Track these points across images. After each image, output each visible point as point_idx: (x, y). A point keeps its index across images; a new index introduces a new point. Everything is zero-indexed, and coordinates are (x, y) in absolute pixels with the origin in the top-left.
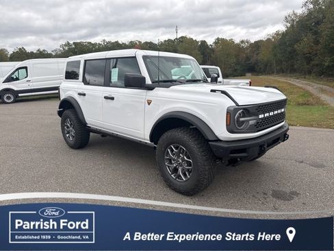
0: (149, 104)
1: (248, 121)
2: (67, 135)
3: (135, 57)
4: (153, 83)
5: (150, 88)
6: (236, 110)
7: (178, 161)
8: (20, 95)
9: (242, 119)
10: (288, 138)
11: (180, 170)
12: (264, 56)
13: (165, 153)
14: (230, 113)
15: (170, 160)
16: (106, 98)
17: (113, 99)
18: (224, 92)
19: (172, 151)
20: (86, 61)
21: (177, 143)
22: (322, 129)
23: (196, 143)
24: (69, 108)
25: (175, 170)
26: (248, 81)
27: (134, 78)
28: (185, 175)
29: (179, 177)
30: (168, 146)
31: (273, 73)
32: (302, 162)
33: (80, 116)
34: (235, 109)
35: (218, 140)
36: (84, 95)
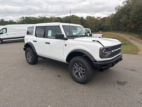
0: (66, 46)
1: (108, 53)
2: (28, 59)
3: (59, 26)
4: (67, 37)
5: (66, 39)
6: (103, 49)
7: (78, 70)
8: (3, 40)
9: (105, 53)
10: (122, 59)
11: (79, 73)
12: (107, 24)
13: (73, 66)
14: (101, 50)
15: (75, 70)
16: (46, 43)
17: (49, 43)
18: (98, 41)
19: (76, 65)
20: (36, 27)
21: (78, 62)
22: (132, 55)
23: (87, 62)
24: (29, 47)
25: (77, 74)
26: (102, 35)
27: (59, 35)
28: (81, 75)
29: (79, 76)
30: (74, 63)
31: (111, 31)
32: (127, 69)
33: (34, 51)
35: (96, 61)
36: (36, 41)
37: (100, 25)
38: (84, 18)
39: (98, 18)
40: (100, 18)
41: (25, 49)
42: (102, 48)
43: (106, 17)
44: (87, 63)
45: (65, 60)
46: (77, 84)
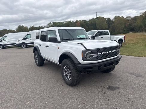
0: (58, 49)
2: (36, 61)
3: (55, 30)
5: (59, 42)
7: (67, 72)
9: (89, 55)
12: (138, 23)
13: (63, 68)
14: (83, 53)
16: (46, 46)
17: (48, 47)
20: (41, 32)
21: (66, 65)
23: (72, 64)
25: (67, 76)
27: (52, 39)
28: (70, 78)
29: (68, 78)
32: (132, 74)
34: (85, 51)
36: (41, 45)
37: (130, 25)
38: (111, 19)
39: (128, 17)
40: (130, 17)
41: (34, 52)
43: (137, 17)
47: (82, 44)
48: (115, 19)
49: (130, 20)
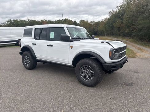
0: (71, 48)
1: (117, 54)
2: (25, 63)
3: (63, 27)
4: (72, 39)
5: (72, 41)
7: (86, 72)
9: (115, 54)
10: (127, 61)
11: (87, 76)
12: (100, 28)
13: (80, 69)
15: (82, 73)
17: (52, 46)
19: (84, 68)
21: (86, 64)
24: (26, 51)
25: (85, 77)
27: (65, 37)
28: (90, 78)
29: (87, 79)
30: (82, 66)
31: (105, 35)
32: (130, 71)
33: (33, 54)
35: (105, 63)
36: (36, 44)
37: (94, 29)
38: (77, 22)
39: (92, 22)
40: (94, 22)
41: (21, 53)
42: (112, 49)
43: (99, 22)
44: (97, 65)
45: (71, 63)
46: (86, 87)
47: (107, 43)
48: (80, 22)
49: (94, 25)
